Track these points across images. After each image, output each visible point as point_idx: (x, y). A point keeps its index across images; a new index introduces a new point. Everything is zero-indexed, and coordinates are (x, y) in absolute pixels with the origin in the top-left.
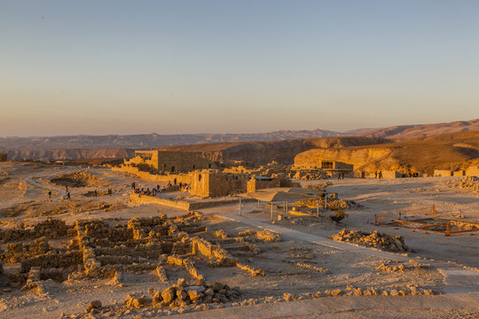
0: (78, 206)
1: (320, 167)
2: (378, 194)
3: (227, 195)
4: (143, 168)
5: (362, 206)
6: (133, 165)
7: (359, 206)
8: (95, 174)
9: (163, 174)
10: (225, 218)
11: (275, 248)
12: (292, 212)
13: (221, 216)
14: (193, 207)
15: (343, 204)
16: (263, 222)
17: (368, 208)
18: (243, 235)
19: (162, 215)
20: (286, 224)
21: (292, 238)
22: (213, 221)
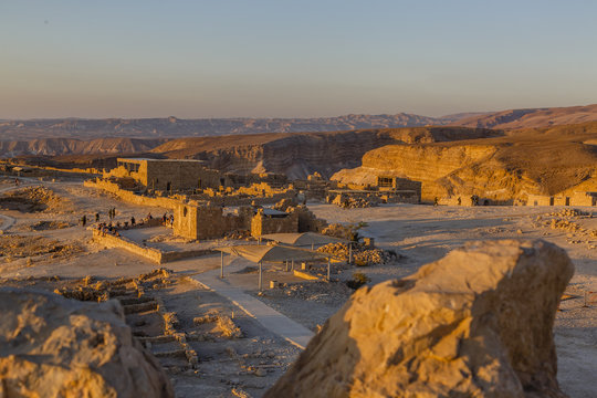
0: (21, 245)
1: (377, 184)
2: (435, 237)
3: (223, 236)
4: (126, 184)
5: (405, 257)
6: (113, 180)
7: (401, 257)
8: (59, 191)
9: (153, 195)
10: (196, 282)
11: (226, 351)
12: (297, 273)
13: (194, 279)
14: (166, 258)
15: (375, 256)
16: (246, 292)
17: (412, 261)
18: (199, 323)
19: (98, 285)
20: (276, 297)
21: (264, 330)
22: (180, 289)
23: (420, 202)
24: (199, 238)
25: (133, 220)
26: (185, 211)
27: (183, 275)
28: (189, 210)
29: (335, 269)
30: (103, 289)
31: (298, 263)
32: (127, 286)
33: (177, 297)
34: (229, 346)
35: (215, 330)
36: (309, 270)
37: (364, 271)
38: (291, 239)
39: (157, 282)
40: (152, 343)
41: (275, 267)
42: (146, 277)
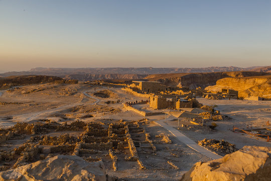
0: (102, 108)
1: (221, 91)
2: (243, 111)
3: (166, 108)
4: (135, 89)
5: (232, 118)
6: (131, 88)
7: (230, 118)
8: (114, 91)
9: (143, 93)
10: (157, 123)
11: (166, 148)
12: (191, 122)
13: (156, 122)
14: (147, 115)
15: (220, 117)
16: (174, 128)
17: (234, 120)
18: (157, 137)
19: (125, 123)
20: (184, 130)
21: (179, 141)
22: (151, 125)
23: (238, 98)
24: (158, 108)
25: (137, 102)
26: (154, 99)
27: (152, 120)
28: (155, 99)
29: (205, 121)
30: (126, 124)
31: (192, 118)
32: (134, 123)
33: (150, 128)
34: (167, 146)
35: (163, 140)
36: (196, 121)
37: (216, 122)
38: (190, 110)
39: (144, 122)
40: (142, 143)
41: (184, 119)
42: (140, 121)
